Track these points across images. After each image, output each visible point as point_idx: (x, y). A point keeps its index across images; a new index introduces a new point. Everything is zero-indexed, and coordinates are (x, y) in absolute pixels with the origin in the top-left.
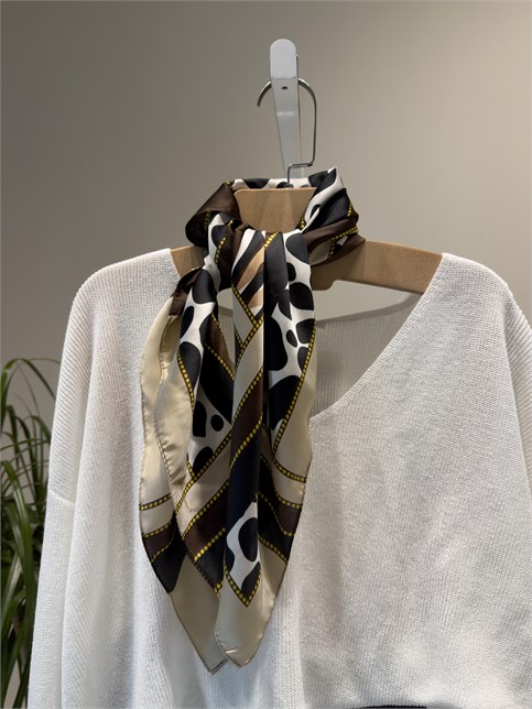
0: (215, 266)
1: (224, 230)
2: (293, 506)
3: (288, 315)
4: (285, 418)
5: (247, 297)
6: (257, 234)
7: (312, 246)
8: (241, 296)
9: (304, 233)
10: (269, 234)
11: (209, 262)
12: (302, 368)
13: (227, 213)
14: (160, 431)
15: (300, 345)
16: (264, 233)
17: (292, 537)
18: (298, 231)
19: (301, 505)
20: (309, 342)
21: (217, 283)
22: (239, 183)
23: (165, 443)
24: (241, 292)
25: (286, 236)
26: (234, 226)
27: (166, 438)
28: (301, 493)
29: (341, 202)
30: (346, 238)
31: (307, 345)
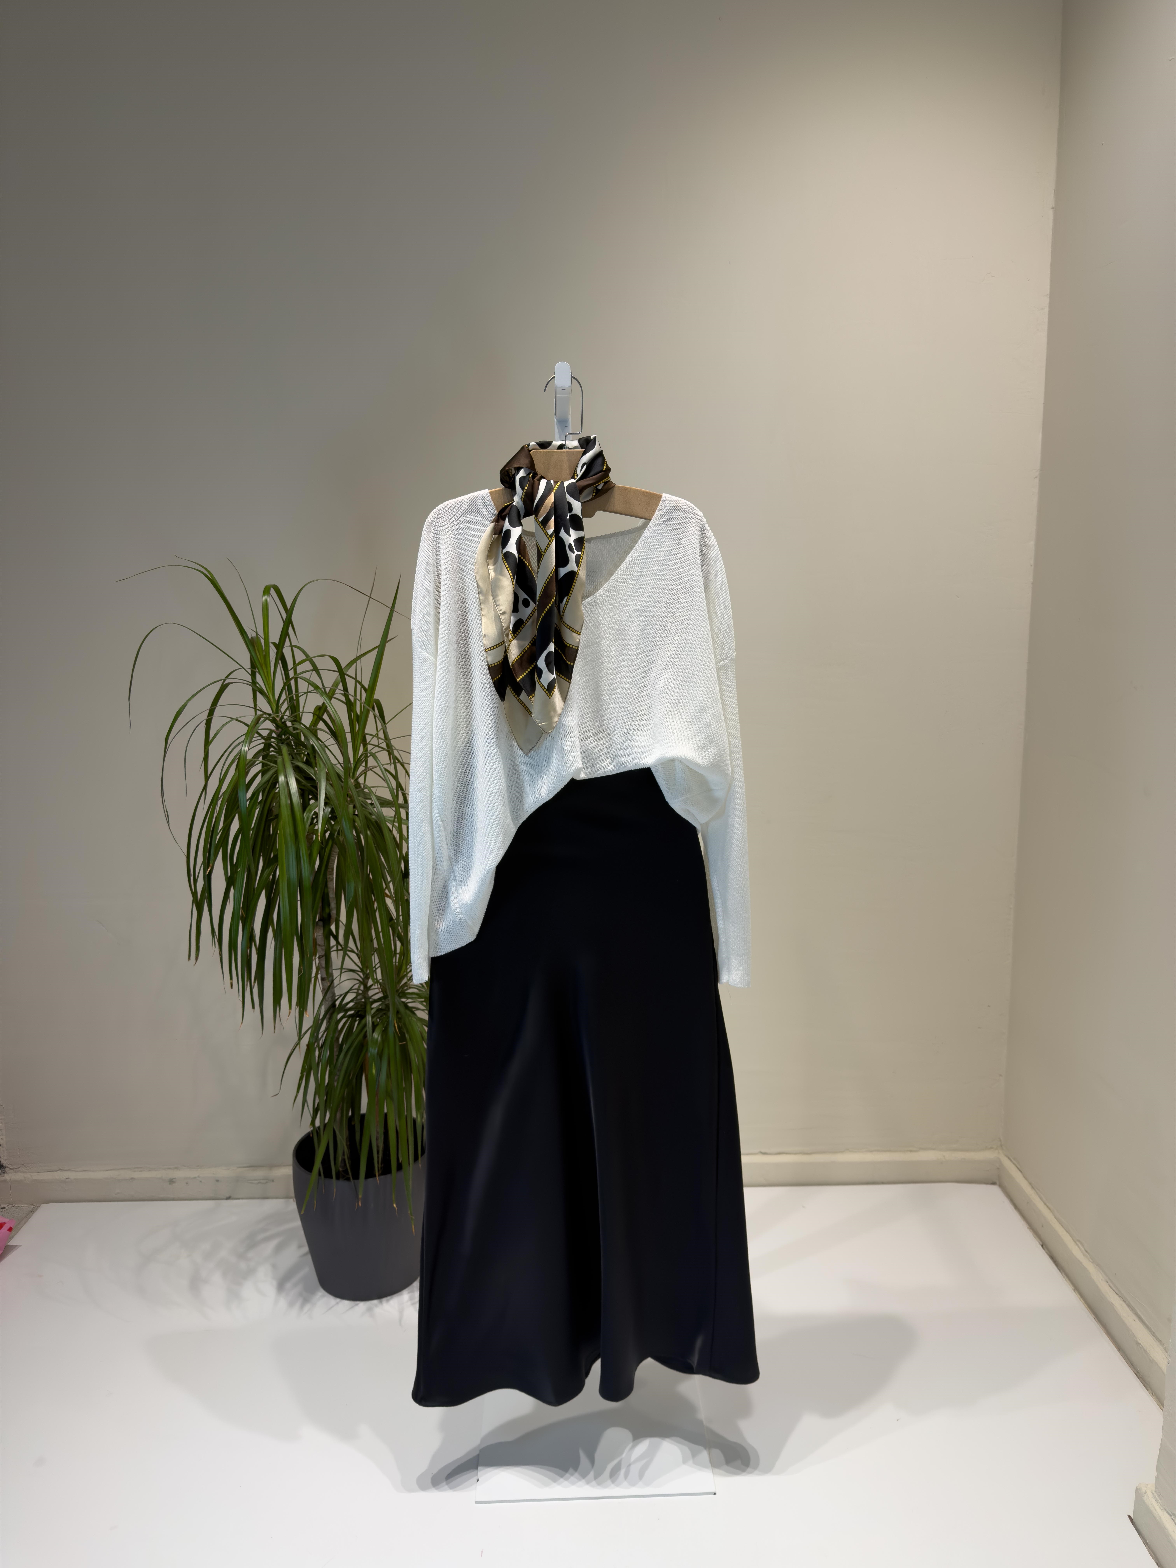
0: (521, 503)
1: (527, 480)
2: (574, 647)
3: (568, 533)
4: (568, 595)
5: (545, 523)
6: (548, 483)
7: (582, 490)
8: (540, 522)
9: (577, 482)
10: (556, 482)
11: (517, 500)
12: (578, 566)
13: (528, 468)
14: (497, 604)
15: (576, 552)
16: (552, 482)
17: (573, 665)
18: (572, 481)
19: (578, 647)
20: (581, 551)
21: (522, 514)
22: (533, 445)
23: (501, 610)
24: (540, 520)
25: (566, 484)
26: (533, 477)
27: (501, 607)
28: (578, 640)
29: (600, 460)
30: (603, 484)
31: (580, 553)
